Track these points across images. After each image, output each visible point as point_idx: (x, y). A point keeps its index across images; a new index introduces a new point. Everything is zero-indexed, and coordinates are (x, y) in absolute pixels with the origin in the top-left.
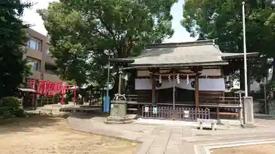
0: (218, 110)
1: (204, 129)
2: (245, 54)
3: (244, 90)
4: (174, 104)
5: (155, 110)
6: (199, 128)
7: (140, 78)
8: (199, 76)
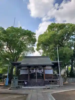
0: (51, 81)
3: (59, 74)
4: (36, 80)
8: (45, 69)
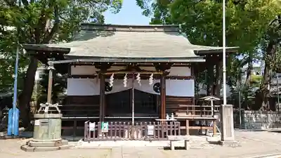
0: (187, 123)
1: (176, 148)
2: (224, 48)
4: (133, 118)
5: (105, 127)
6: (169, 148)
7: (76, 77)
8: (166, 76)
